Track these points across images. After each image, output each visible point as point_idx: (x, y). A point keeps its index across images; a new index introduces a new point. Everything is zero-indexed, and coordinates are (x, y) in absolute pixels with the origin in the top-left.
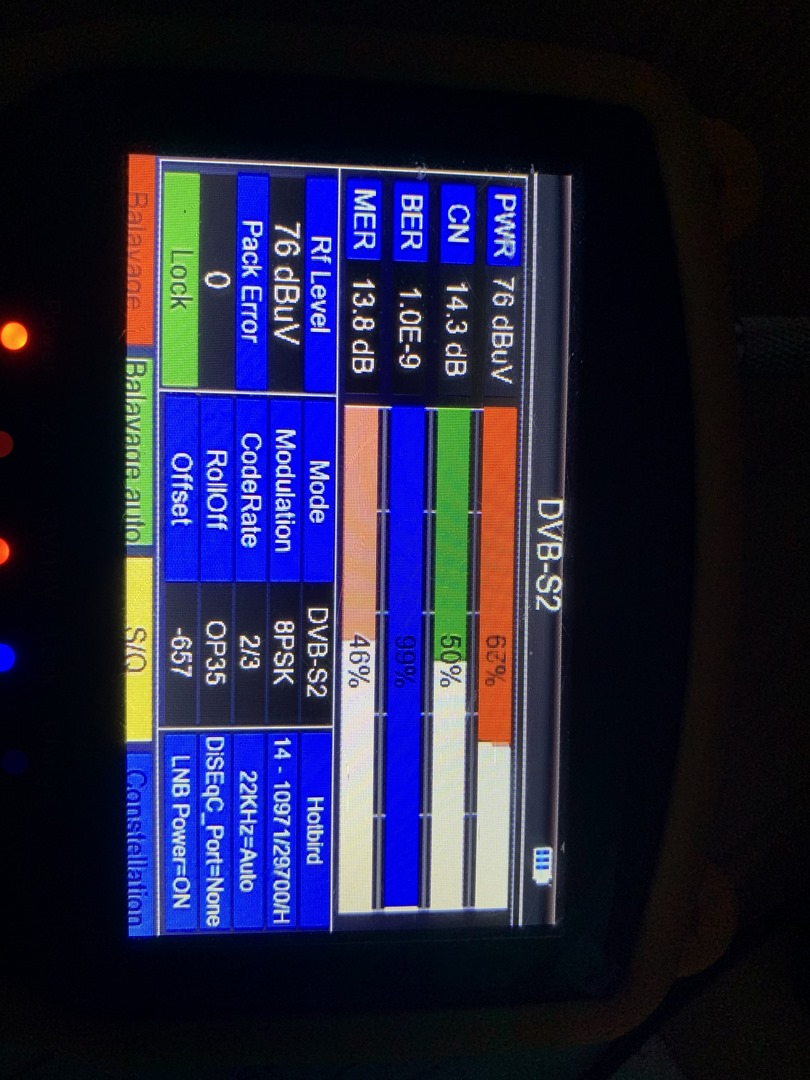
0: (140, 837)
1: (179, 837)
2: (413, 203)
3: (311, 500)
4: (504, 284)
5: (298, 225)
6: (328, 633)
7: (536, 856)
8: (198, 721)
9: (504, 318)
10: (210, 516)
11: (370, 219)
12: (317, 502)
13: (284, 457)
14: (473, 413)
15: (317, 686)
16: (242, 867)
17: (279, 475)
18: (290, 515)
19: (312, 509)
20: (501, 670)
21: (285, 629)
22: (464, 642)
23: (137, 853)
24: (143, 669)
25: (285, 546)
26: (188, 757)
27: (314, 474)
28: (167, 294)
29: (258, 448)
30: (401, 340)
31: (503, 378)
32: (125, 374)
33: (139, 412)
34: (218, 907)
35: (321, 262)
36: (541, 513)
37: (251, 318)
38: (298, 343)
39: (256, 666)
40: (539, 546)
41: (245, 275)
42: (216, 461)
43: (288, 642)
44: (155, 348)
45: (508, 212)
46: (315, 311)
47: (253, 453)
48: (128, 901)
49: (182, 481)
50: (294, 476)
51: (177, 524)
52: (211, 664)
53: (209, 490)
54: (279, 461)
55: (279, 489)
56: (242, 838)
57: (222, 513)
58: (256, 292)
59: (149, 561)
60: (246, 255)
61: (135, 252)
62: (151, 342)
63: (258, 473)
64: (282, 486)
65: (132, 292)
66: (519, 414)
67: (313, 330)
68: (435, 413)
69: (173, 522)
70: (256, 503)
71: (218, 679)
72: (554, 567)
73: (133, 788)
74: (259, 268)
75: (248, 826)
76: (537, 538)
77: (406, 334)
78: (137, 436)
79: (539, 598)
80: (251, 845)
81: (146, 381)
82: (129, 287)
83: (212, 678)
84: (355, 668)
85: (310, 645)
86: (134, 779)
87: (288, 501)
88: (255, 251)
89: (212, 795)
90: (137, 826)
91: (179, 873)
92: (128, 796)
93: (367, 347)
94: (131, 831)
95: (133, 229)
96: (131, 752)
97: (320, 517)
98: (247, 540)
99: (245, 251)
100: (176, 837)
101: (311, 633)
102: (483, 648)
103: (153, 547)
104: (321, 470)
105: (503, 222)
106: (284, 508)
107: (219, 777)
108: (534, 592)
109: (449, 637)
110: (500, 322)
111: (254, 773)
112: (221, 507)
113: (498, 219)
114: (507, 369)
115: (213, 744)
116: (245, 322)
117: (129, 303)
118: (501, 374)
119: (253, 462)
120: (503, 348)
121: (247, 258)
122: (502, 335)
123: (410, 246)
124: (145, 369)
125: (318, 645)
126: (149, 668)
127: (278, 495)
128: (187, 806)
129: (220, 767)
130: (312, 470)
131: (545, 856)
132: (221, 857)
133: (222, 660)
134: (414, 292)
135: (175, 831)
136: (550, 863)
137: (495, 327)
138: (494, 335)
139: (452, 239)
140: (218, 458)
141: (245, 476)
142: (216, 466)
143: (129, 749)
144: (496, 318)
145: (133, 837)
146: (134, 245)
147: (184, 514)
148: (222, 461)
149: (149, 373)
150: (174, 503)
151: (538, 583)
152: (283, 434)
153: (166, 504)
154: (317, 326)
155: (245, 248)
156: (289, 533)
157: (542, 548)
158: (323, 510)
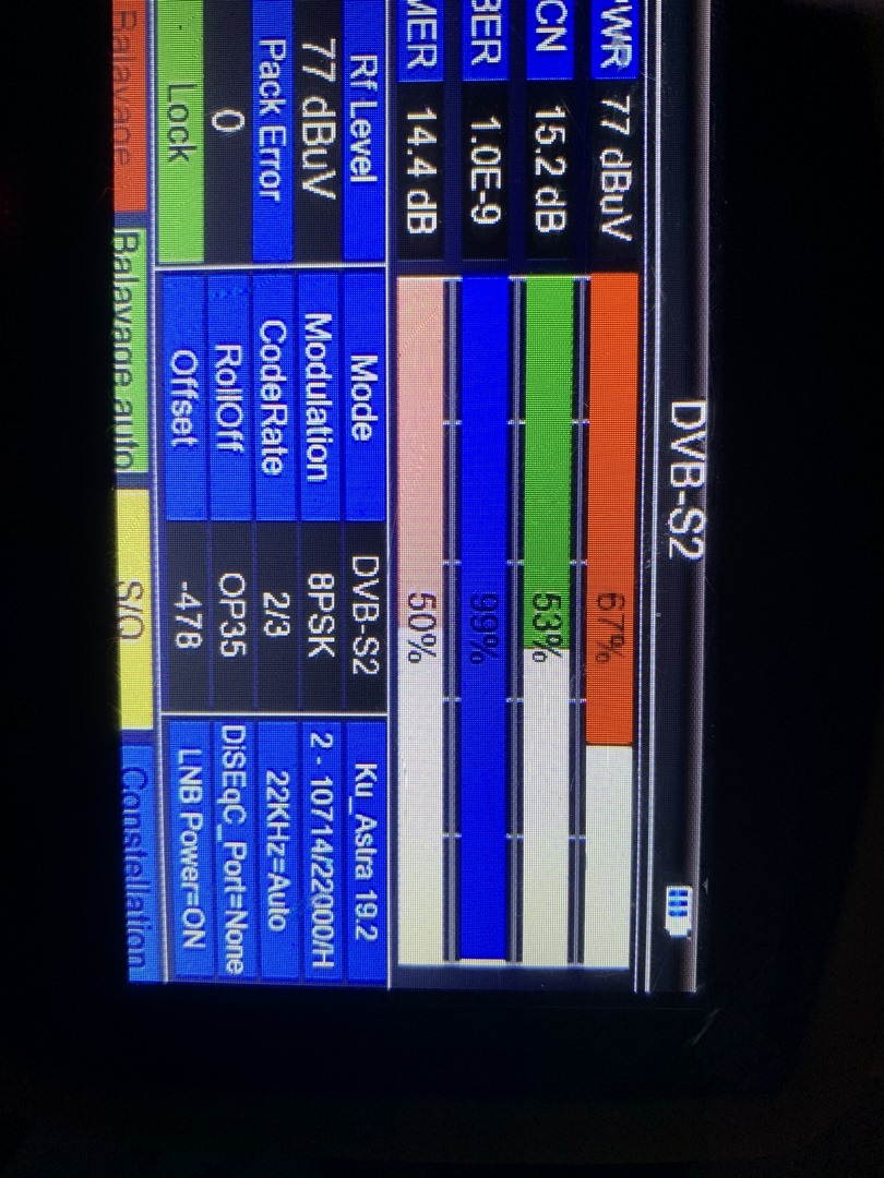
0: (140, 854)
1: (189, 853)
2: (487, 2)
3: (354, 409)
4: (617, 105)
5: (333, 41)
6: (378, 590)
7: (669, 899)
8: (212, 704)
9: (617, 152)
10: (221, 434)
11: (429, 27)
12: (362, 412)
13: (316, 351)
14: (577, 284)
15: (366, 660)
16: (270, 897)
18: (326, 431)
19: (354, 423)
20: (617, 641)
21: (321, 585)
22: (566, 602)
23: (137, 875)
24: (139, 635)
25: (321, 473)
26: (198, 752)
27: (356, 374)
28: (164, 143)
29: (281, 340)
30: (474, 187)
31: (617, 234)
32: (112, 249)
33: (130, 298)
34: (240, 948)
35: (365, 89)
36: (674, 420)
37: (271, 168)
38: (333, 196)
39: (286, 633)
40: (673, 467)
41: (263, 111)
42: (228, 359)
43: (327, 602)
44: (150, 215)
45: (621, 5)
46: (355, 154)
47: (275, 347)
48: (126, 937)
49: (184, 387)
50: (330, 377)
51: (179, 445)
52: (228, 630)
53: (219, 398)
54: (310, 356)
55: (310, 395)
56: (271, 859)
57: (239, 429)
58: (279, 134)
59: (144, 494)
60: (264, 85)
61: (119, 91)
62: (143, 206)
63: (283, 374)
64: (314, 390)
65: (122, 142)
66: (641, 282)
67: (353, 179)
68: (523, 285)
69: (174, 442)
70: (280, 414)
71: (236, 649)
72: (694, 497)
73: (131, 790)
74: (283, 102)
75: (278, 843)
76: (669, 457)
77: (481, 178)
78: (128, 330)
79: (672, 541)
80: (282, 870)
81: (139, 258)
82: (118, 135)
83: (229, 648)
84: (417, 636)
85: (355, 606)
86: (128, 778)
87: (323, 411)
88: (276, 80)
89: (231, 802)
90: (136, 840)
91: (190, 903)
92: (125, 800)
93: (427, 199)
94: (129, 845)
95: (118, 59)
96: (128, 743)
97: (367, 432)
98: (269, 466)
99: (263, 80)
100: (185, 856)
101: (356, 590)
102: (593, 611)
103: (149, 476)
104: (368, 368)
105: (613, 18)
106: (318, 421)
107: (239, 778)
108: (665, 534)
109: (544, 596)
110: (611, 158)
111: (285, 774)
112: (234, 420)
113: (606, 15)
114: (622, 220)
115: (231, 735)
116: (265, 174)
117: (116, 157)
118: (614, 228)
119: (276, 359)
120: (617, 193)
121: (266, 90)
122: (615, 173)
123: (484, 62)
124: (137, 243)
125: (366, 606)
126: (147, 635)
127: (308, 403)
128: (199, 816)
129: (241, 765)
130: (354, 368)
131: (683, 898)
132: (243, 884)
133: (241, 624)
134: (490, 122)
135: (184, 847)
136: (688, 908)
137: (604, 164)
138: (604, 174)
139: (542, 47)
140: (231, 355)
141: (265, 378)
142: (227, 366)
143: (124, 739)
144: (606, 152)
145: (132, 854)
146: (121, 80)
147: (188, 431)
148: (235, 358)
149: (142, 248)
150: (174, 417)
151: (670, 522)
152: (313, 320)
153: (164, 417)
154: (359, 173)
155: (264, 76)
156: (324, 457)
157: (677, 470)
158: (370, 423)
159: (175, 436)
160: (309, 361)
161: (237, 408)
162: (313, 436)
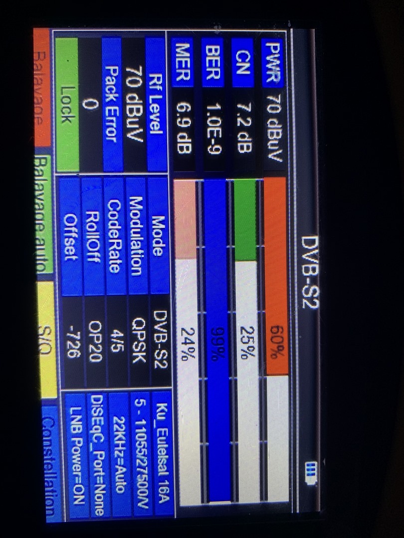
0: (52, 459)
1: (76, 458)
2: (213, 50)
3: (154, 241)
4: (274, 99)
5: (141, 68)
6: (167, 327)
7: (306, 467)
8: (86, 385)
9: (275, 120)
10: (89, 254)
11: (186, 62)
12: (158, 242)
13: (135, 214)
14: (257, 182)
15: (161, 361)
16: (117, 477)
17: (132, 226)
18: (140, 252)
19: (154, 248)
20: (281, 348)
22: (256, 330)
23: (50, 469)
24: (50, 352)
25: (138, 271)
26: (80, 408)
27: (155, 225)
28: (59, 114)
29: (118, 209)
30: (209, 136)
31: (275, 158)
32: (34, 165)
33: (43, 189)
34: (102, 503)
35: (156, 90)
36: (303, 244)
37: (112, 127)
38: (142, 141)
40: (303, 266)
41: (107, 100)
42: (92, 218)
43: (142, 335)
44: (52, 149)
45: (275, 54)
46: (152, 120)
47: (115, 213)
48: (45, 500)
49: (70, 232)
50: (142, 226)
51: (69, 260)
53: (88, 237)
54: (132, 217)
55: (133, 235)
56: (117, 459)
57: (98, 251)
58: (115, 111)
59: (51, 283)
60: (108, 87)
61: (36, 89)
62: (49, 145)
63: (119, 225)
64: (135, 233)
65: (38, 114)
66: (287, 180)
67: (151, 132)
68: (232, 183)
69: (67, 258)
70: (118, 244)
72: (314, 280)
73: (46, 428)
74: (117, 95)
75: (120, 451)
76: (302, 262)
77: (212, 132)
78: (42, 204)
79: (304, 301)
80: (122, 463)
81: (47, 169)
82: (37, 110)
84: (185, 348)
85: (156, 335)
86: (45, 422)
87: (139, 243)
88: (114, 85)
89: (96, 432)
90: (49, 452)
91: (77, 482)
92: (44, 433)
93: (187, 137)
94: (46, 455)
95: (37, 74)
96: (45, 405)
97: (160, 252)
98: (113, 269)
99: (108, 85)
100: (74, 459)
101: (156, 327)
102: (269, 335)
103: (54, 274)
104: (160, 222)
105: (272, 60)
106: (136, 247)
107: (100, 420)
108: (301, 297)
110: (272, 123)
111: (123, 418)
112: (96, 247)
113: (268, 58)
114: (278, 152)
115: (97, 400)
116: (109, 129)
117: (36, 121)
118: (274, 156)
119: (116, 218)
120: (275, 139)
121: (109, 90)
122: (274, 131)
123: (212, 78)
124: (46, 162)
125: (161, 335)
126: (54, 350)
127: (132, 239)
128: (81, 439)
129: (101, 414)
130: (154, 222)
131: (313, 467)
132: (103, 472)
133: (100, 346)
134: (216, 106)
135: (74, 455)
136: (316, 472)
137: (269, 126)
138: (269, 131)
139: (239, 72)
140: (94, 216)
141: (110, 227)
142: (92, 221)
143: (43, 403)
144: (270, 120)
145: (47, 459)
146: (38, 84)
147: (73, 253)
148: (96, 218)
149: (49, 164)
150: (66, 246)
151: (303, 291)
152: (134, 200)
153: (61, 247)
154: (154, 130)
155: (108, 83)
156: (140, 263)
157: (305, 267)
158: (162, 248)
159: (67, 255)
160: (132, 219)
161: (97, 241)
162: (134, 254)
